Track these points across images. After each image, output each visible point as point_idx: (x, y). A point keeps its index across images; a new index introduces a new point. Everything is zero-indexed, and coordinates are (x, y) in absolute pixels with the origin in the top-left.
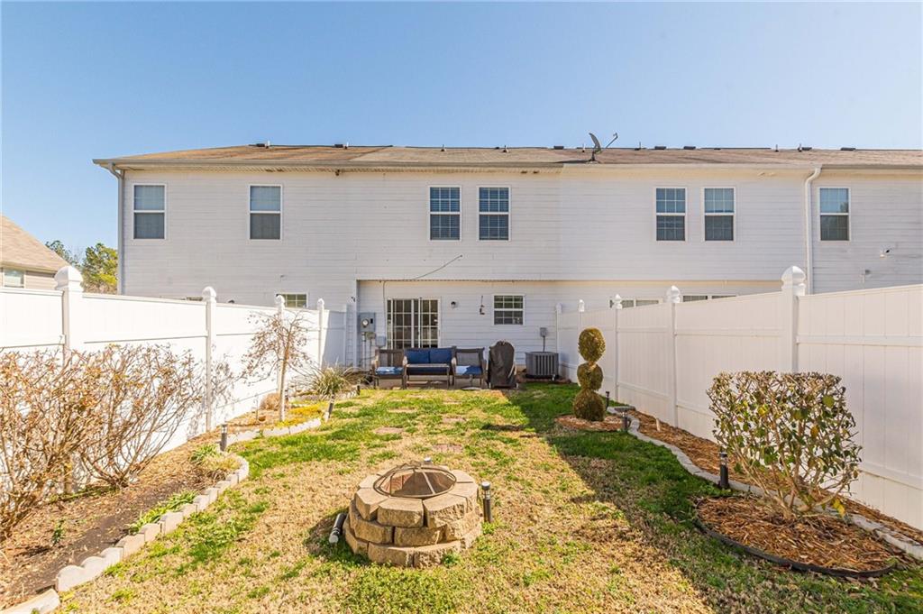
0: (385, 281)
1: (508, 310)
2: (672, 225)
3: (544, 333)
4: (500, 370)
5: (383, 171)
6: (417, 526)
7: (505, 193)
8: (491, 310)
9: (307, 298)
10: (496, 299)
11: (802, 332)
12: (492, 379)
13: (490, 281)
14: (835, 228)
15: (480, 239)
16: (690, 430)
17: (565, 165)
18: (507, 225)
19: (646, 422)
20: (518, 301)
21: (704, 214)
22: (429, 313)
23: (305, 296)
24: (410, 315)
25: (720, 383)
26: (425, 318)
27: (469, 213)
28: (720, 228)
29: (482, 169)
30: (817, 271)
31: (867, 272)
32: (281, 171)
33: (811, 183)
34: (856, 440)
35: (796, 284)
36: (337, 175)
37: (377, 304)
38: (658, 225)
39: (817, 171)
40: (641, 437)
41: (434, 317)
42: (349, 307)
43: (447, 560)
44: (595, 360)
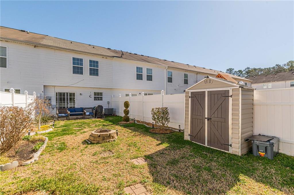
0: (55, 86)
1: (98, 96)
2: (140, 76)
3: (108, 103)
4: (99, 113)
5: (55, 49)
6: (108, 136)
7: (97, 62)
8: (93, 96)
9: (21, 91)
10: (95, 93)
11: (164, 101)
12: (97, 116)
13: (93, 88)
14: (170, 80)
15: (90, 75)
16: (146, 122)
17: (115, 57)
18: (98, 72)
19: (138, 121)
20: (101, 94)
21: (146, 74)
22: (72, 97)
23: (20, 90)
24: (65, 98)
25: (153, 109)
26: (71, 99)
27: (86, 67)
28: (150, 78)
29: (91, 54)
30: (167, 89)
31: (175, 89)
32: (7, 41)
33: (166, 70)
34: (169, 117)
35: (163, 93)
36: (35, 47)
37: (52, 94)
38: (137, 76)
39: (167, 67)
40: (138, 123)
41: (74, 98)
42: (41, 94)
43: (114, 141)
44: (128, 108)
